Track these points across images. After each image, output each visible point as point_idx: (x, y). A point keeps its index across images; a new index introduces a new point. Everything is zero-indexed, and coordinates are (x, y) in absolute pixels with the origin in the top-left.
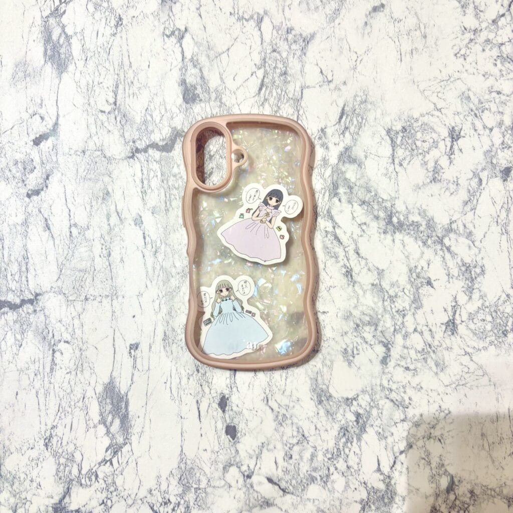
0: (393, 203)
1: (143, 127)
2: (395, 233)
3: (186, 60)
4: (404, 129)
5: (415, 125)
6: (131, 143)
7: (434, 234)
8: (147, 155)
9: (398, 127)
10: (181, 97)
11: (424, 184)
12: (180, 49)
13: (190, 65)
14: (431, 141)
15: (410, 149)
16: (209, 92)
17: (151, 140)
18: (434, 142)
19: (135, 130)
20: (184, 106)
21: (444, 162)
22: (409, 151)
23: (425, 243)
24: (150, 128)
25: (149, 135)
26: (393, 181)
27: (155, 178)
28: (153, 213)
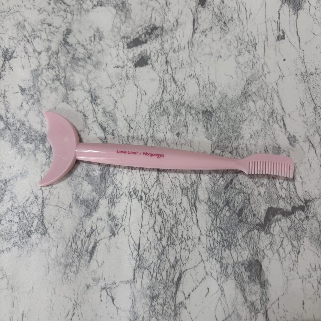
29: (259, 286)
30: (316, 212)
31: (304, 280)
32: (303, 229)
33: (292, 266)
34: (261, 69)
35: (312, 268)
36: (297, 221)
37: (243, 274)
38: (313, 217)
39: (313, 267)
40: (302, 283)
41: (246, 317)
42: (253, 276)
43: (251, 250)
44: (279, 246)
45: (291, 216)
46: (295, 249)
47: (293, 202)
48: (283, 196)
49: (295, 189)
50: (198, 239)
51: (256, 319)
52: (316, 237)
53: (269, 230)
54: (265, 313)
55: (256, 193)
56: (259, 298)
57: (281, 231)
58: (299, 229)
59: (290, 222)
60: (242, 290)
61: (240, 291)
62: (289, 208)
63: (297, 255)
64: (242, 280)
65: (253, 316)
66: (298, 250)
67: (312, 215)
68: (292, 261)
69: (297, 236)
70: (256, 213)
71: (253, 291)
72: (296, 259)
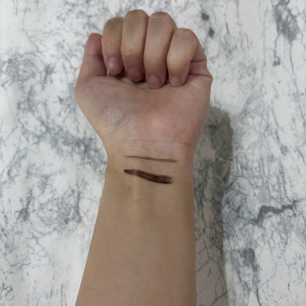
0: (83, 161)
1: (287, 228)
2: (84, 139)
3: (254, 290)
4: (67, 221)
5: (56, 225)
6: (297, 213)
7: (53, 135)
8: (282, 204)
9: (71, 224)
10: (256, 255)
11: (56, 174)
12: (261, 301)
13: (251, 285)
14: (45, 210)
15: (64, 204)
16: (232, 258)
17: (280, 216)
18: (43, 209)
19: (295, 224)
20: (253, 247)
21: (36, 192)
22: (65, 202)
23: (61, 129)
24: (281, 227)
25: (282, 221)
26: (81, 178)
27: (273, 184)
28: (273, 156)
29: (251, 269)
30: (302, 211)
31: (290, 266)
32: (290, 224)
33: (280, 255)
34: (259, 90)
35: (297, 257)
36: (285, 218)
37: (239, 259)
38: (299, 214)
39: (299, 256)
40: (289, 269)
41: (240, 293)
42: (247, 261)
43: (246, 240)
44: (270, 237)
45: (280, 213)
46: (283, 241)
47: (283, 202)
48: (275, 197)
49: (285, 190)
50: (203, 230)
51: (248, 296)
52: (302, 231)
53: (261, 224)
54: (256, 292)
55: (252, 194)
56: (252, 279)
57: (271, 225)
58: (287, 224)
59: (280, 218)
60: (237, 272)
61: (236, 272)
62: (279, 207)
63: (284, 245)
64: (237, 264)
65: (246, 293)
66: (286, 242)
67: (299, 213)
68: (281, 250)
69: (285, 230)
70: (251, 210)
71: (247, 273)
72: (284, 249)
